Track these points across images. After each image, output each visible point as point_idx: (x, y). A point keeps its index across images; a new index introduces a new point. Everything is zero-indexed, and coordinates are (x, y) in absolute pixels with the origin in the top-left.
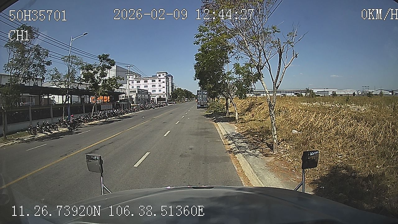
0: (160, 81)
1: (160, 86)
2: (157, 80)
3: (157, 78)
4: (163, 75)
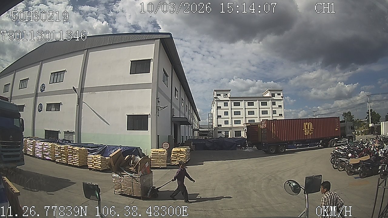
0: (274, 104)
1: (275, 112)
2: (269, 103)
3: (270, 99)
4: (278, 94)
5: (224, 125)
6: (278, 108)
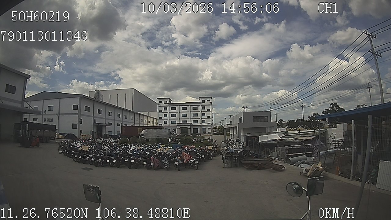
0: (203, 108)
1: (204, 115)
2: (199, 108)
3: (200, 104)
4: (208, 101)
5: (163, 125)
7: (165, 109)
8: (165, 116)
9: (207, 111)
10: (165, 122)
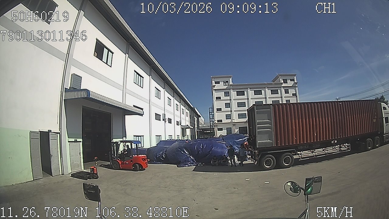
3: (282, 85)
4: (291, 80)
5: (225, 121)
6: (291, 97)
7: (227, 94)
8: (228, 105)
9: (292, 96)
10: (228, 117)
